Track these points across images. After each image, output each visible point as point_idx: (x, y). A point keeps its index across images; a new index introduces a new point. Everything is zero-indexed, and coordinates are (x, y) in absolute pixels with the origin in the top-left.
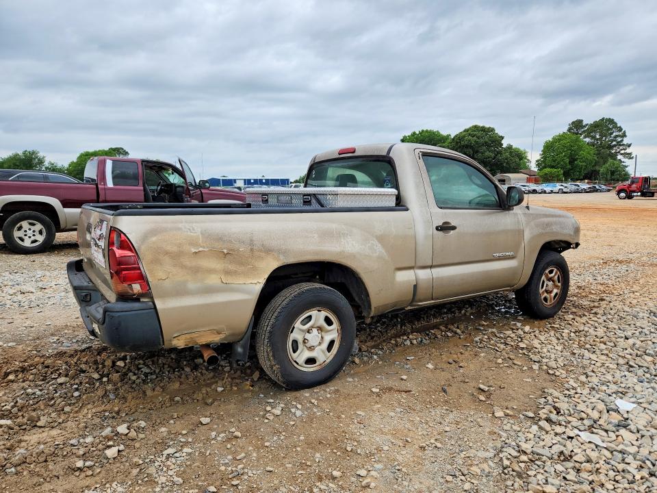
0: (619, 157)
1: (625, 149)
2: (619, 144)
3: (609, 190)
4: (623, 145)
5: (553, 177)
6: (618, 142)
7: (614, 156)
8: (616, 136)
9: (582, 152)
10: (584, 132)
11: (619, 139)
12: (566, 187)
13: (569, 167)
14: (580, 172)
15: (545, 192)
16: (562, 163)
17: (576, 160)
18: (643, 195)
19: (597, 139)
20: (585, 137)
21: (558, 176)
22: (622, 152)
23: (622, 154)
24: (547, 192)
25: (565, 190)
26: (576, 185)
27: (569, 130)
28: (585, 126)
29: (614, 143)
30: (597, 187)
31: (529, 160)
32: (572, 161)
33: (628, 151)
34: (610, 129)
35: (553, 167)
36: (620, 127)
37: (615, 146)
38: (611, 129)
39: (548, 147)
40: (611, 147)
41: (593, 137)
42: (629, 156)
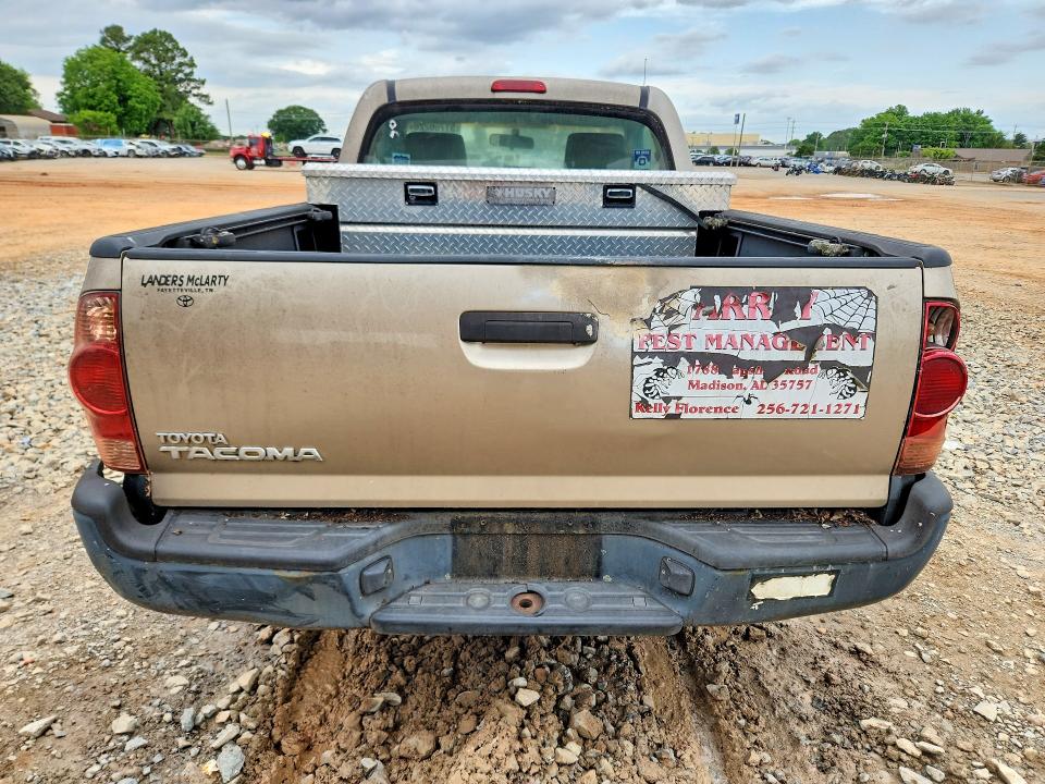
0: (192, 100)
1: (199, 88)
2: (188, 78)
3: (201, 155)
4: (194, 80)
5: (100, 127)
6: (186, 75)
7: (183, 97)
8: (181, 64)
9: (135, 85)
10: (130, 48)
11: (187, 70)
12: (138, 147)
13: (120, 109)
14: (140, 120)
15: (105, 155)
16: (106, 102)
17: (130, 97)
18: (269, 163)
19: (154, 66)
20: (133, 58)
21: (109, 125)
22: (195, 91)
23: (194, 95)
24: (109, 154)
25: (138, 152)
26: (152, 144)
27: (104, 41)
28: (129, 39)
29: (180, 75)
30: (184, 149)
31: (34, 91)
32: (124, 100)
33: (203, 91)
34: (168, 50)
35: (92, 108)
36: (183, 49)
37: (181, 80)
38: (172, 51)
39: (73, 70)
40: (175, 82)
41: (147, 61)
42: (205, 98)
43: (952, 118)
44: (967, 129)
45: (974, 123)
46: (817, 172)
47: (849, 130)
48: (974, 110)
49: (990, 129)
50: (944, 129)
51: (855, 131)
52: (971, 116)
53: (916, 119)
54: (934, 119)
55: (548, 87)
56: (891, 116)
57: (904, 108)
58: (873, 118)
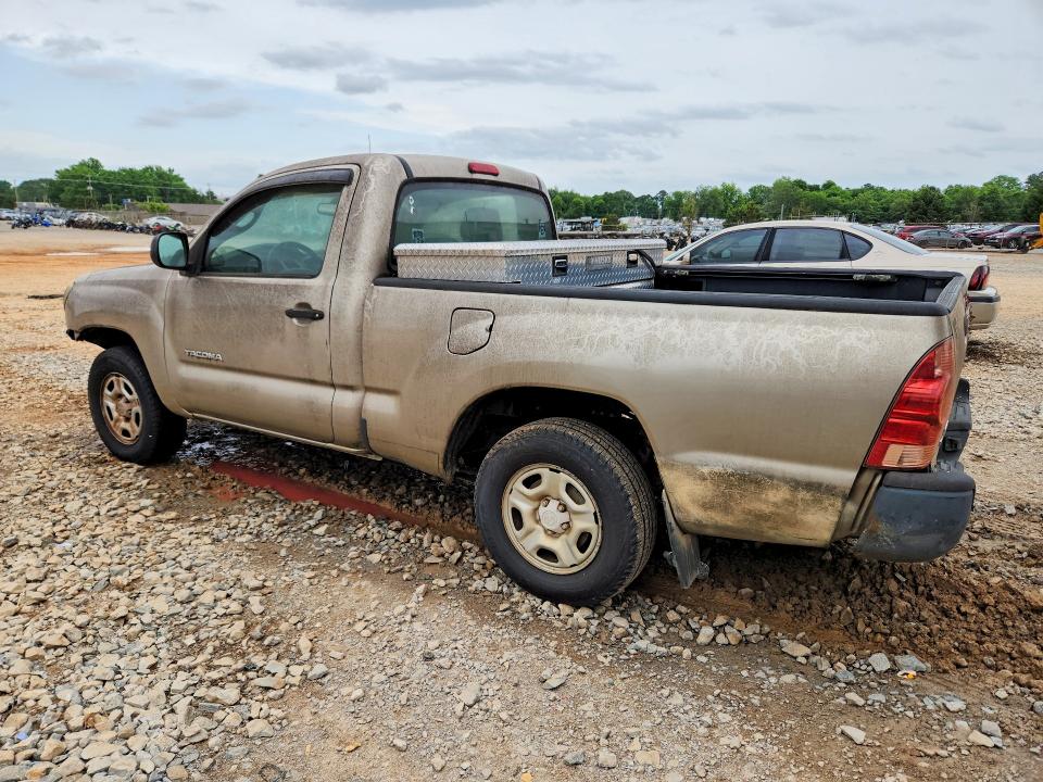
43: (147, 174)
44: (164, 185)
45: (169, 180)
46: (46, 225)
47: (41, 180)
48: (165, 168)
49: (184, 185)
50: (143, 183)
51: (50, 182)
52: (164, 173)
53: (111, 173)
54: (131, 174)
55: (501, 173)
56: (85, 169)
57: (97, 161)
58: (67, 170)
